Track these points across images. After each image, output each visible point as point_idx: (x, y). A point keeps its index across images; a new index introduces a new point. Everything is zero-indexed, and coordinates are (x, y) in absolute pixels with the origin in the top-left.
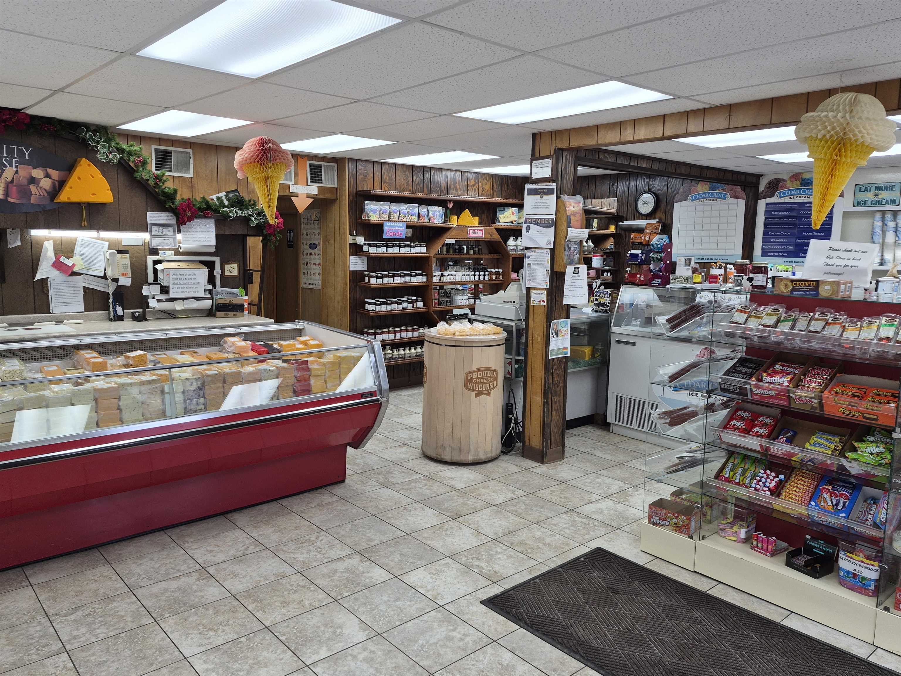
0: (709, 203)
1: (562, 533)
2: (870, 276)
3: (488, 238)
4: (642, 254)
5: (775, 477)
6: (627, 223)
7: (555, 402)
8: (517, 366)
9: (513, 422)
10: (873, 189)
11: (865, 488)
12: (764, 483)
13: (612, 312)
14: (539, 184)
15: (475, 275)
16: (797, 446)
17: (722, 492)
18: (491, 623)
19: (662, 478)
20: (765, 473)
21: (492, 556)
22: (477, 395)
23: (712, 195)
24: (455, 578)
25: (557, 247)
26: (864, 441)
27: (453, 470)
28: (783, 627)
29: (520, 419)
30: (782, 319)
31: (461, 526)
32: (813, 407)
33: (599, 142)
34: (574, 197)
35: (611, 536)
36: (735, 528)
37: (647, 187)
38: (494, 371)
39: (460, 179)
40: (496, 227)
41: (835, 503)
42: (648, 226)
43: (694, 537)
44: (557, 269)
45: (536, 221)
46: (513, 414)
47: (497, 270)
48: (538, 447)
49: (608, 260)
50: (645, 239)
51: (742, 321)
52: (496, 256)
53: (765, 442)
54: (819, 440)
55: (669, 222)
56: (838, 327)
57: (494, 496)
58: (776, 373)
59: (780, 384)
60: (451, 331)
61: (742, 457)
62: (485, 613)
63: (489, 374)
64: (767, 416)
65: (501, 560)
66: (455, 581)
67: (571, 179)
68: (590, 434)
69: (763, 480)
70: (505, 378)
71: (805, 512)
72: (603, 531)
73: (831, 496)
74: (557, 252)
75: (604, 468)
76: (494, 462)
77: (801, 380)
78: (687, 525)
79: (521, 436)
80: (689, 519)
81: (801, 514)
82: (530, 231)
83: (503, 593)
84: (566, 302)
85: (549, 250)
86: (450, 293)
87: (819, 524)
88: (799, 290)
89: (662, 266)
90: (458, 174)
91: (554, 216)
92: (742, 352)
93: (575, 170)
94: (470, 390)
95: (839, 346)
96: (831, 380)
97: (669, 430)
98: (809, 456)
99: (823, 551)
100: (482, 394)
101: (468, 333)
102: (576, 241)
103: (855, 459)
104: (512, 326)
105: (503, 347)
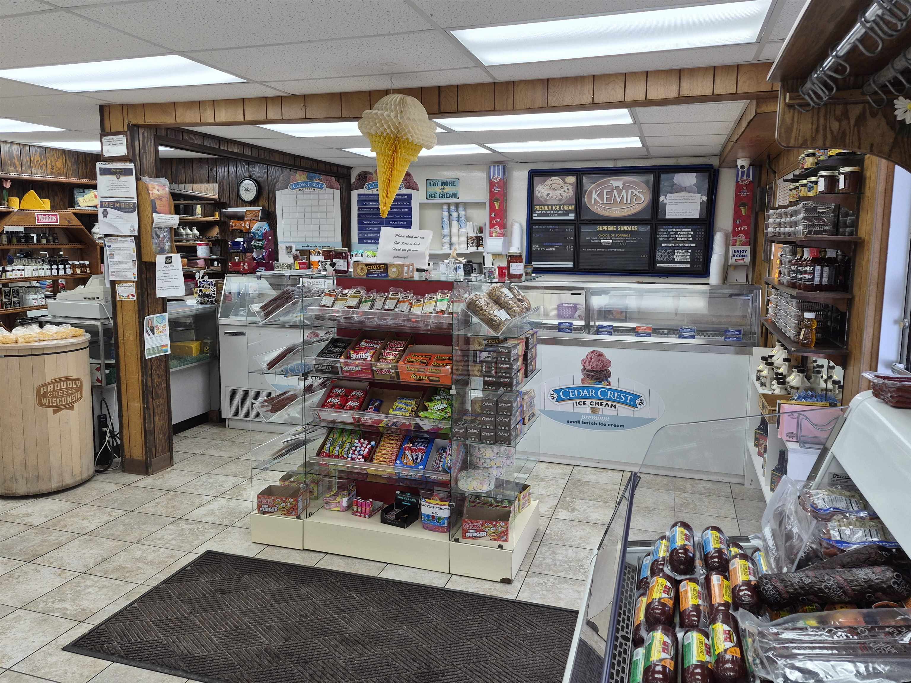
0: (308, 192)
1: (168, 545)
2: (427, 258)
3: (65, 224)
4: (244, 242)
5: (367, 445)
6: (230, 210)
7: (158, 406)
8: (107, 371)
9: (108, 435)
10: (439, 184)
11: (436, 440)
12: (359, 452)
13: (219, 304)
14: (114, 163)
15: (51, 269)
16: (383, 413)
17: (325, 467)
18: (75, 668)
19: (268, 465)
20: (360, 442)
21: (79, 592)
22: (55, 412)
23: (310, 184)
24: (29, 631)
25: (143, 235)
26: (432, 400)
27: (29, 504)
28: (380, 580)
29: (117, 430)
30: (363, 300)
31: (39, 568)
32: (392, 377)
33: (179, 121)
34: (157, 179)
35: (222, 535)
36: (338, 499)
37: (247, 174)
38: (76, 380)
39: (19, 153)
40: (75, 211)
41: (415, 458)
42: (248, 213)
43: (302, 517)
44: (146, 259)
45: (114, 205)
46: (107, 426)
47: (82, 262)
48: (140, 459)
49: (215, 249)
50: (245, 226)
51: (330, 304)
52: (79, 246)
53: (356, 414)
54: (400, 405)
55: (273, 210)
56: (407, 304)
57: (85, 523)
58: (361, 349)
59: (365, 359)
60: (11, 337)
61: (340, 431)
62: (68, 660)
63: (70, 384)
64: (358, 390)
65: (91, 594)
66: (29, 634)
67: (152, 159)
68: (204, 434)
69: (358, 449)
70: (93, 387)
71: (393, 471)
72: (213, 532)
73: (412, 452)
74: (143, 240)
75: (217, 466)
76: (86, 485)
77: (381, 354)
78: (295, 506)
79: (119, 450)
80: (296, 500)
81: (389, 473)
82: (108, 216)
83: (92, 631)
84: (160, 294)
85: (133, 238)
86: (17, 292)
87: (404, 479)
88: (372, 273)
89: (264, 254)
90: (15, 147)
91: (136, 199)
92: (334, 334)
93: (157, 151)
94: (45, 406)
95: (408, 320)
96: (404, 351)
97: (271, 416)
98: (392, 420)
99: (410, 502)
100: (62, 409)
101: (36, 339)
102: (165, 228)
103: (426, 417)
104: (97, 326)
105: (87, 351)
